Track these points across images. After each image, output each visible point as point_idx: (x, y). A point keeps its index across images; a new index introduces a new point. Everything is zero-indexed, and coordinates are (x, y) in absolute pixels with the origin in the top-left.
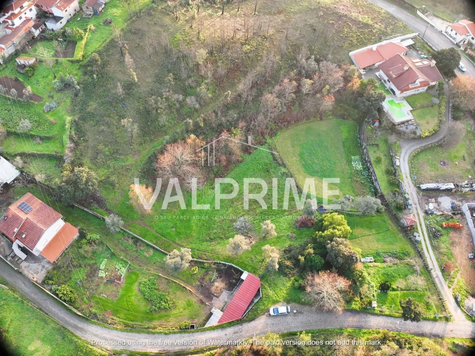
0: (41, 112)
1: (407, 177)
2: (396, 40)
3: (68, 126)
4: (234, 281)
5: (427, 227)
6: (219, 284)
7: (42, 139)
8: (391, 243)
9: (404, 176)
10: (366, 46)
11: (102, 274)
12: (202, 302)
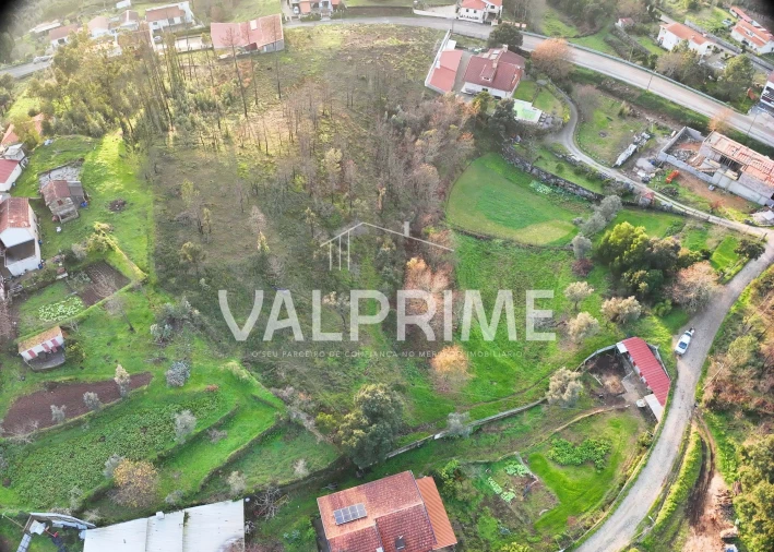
0: (172, 392)
1: (597, 166)
2: (444, 48)
3: (245, 374)
4: (616, 365)
5: (660, 192)
6: (610, 381)
7: (219, 427)
8: (657, 226)
9: (593, 166)
10: (428, 68)
11: (508, 497)
12: (622, 410)
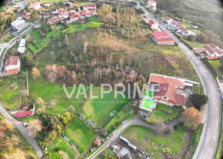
0: (42, 41)
1: (121, 130)
2: (182, 80)
3: (43, 47)
5: (103, 151)
6: (26, 108)
7: (36, 47)
8: (83, 144)
9: (120, 128)
11: (12, 85)
12: (18, 108)
